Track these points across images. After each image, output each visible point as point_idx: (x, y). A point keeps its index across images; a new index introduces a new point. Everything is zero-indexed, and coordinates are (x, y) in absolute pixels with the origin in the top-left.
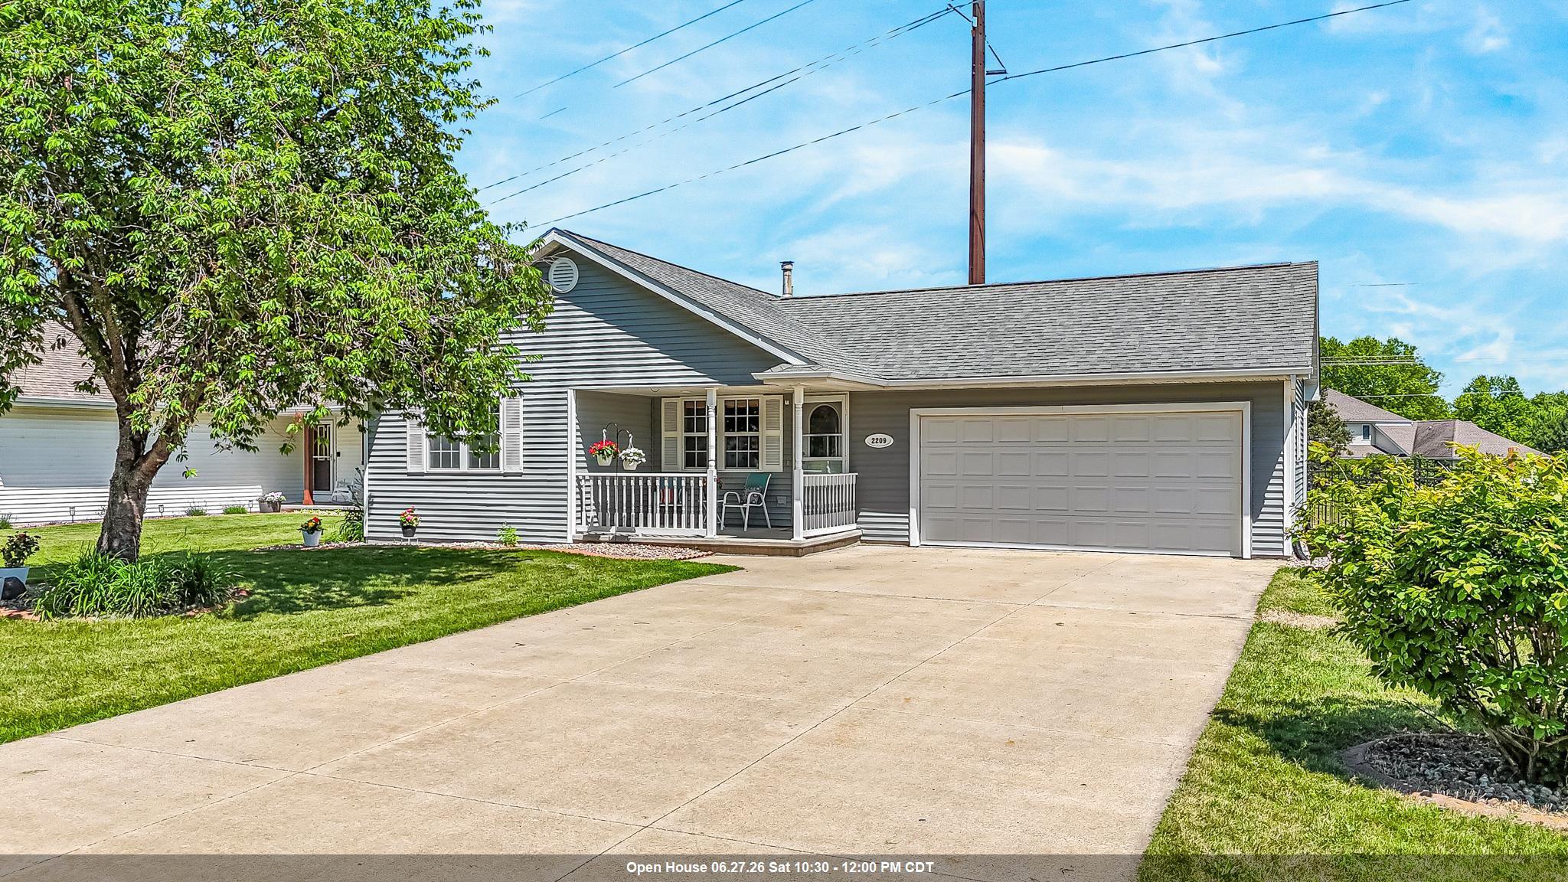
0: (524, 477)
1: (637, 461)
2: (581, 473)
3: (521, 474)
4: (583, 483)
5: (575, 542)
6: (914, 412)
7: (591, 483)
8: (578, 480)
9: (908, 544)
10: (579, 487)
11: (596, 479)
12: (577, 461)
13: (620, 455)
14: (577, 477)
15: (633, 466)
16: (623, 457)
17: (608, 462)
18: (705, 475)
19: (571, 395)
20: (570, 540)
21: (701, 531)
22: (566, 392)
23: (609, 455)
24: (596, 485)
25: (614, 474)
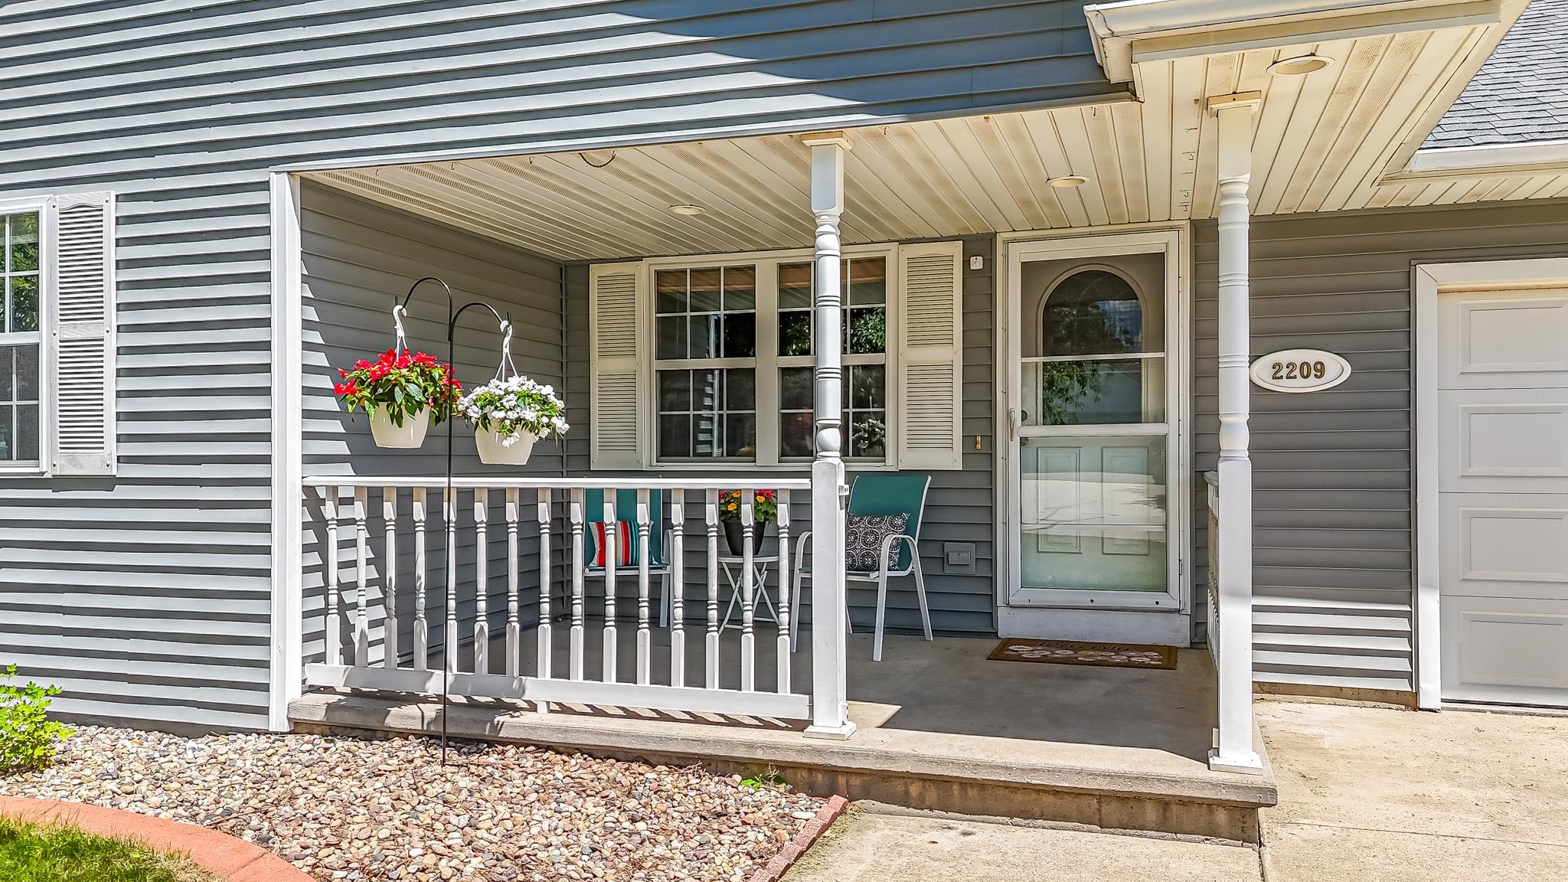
0: (121, 493)
1: (533, 428)
2: (321, 478)
3: (109, 482)
4: (329, 510)
5: (298, 727)
6: (1430, 277)
7: (359, 511)
8: (312, 498)
9: (1410, 702)
10: (318, 524)
11: (375, 497)
12: (307, 436)
13: (463, 402)
14: (308, 490)
15: (518, 448)
16: (474, 413)
17: (413, 433)
18: (803, 483)
19: (282, 194)
20: (278, 721)
21: (785, 703)
22: (265, 186)
23: (415, 406)
24: (375, 519)
25: (441, 481)
